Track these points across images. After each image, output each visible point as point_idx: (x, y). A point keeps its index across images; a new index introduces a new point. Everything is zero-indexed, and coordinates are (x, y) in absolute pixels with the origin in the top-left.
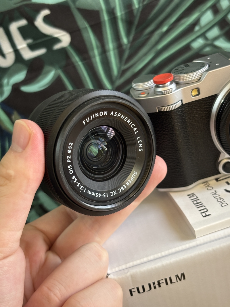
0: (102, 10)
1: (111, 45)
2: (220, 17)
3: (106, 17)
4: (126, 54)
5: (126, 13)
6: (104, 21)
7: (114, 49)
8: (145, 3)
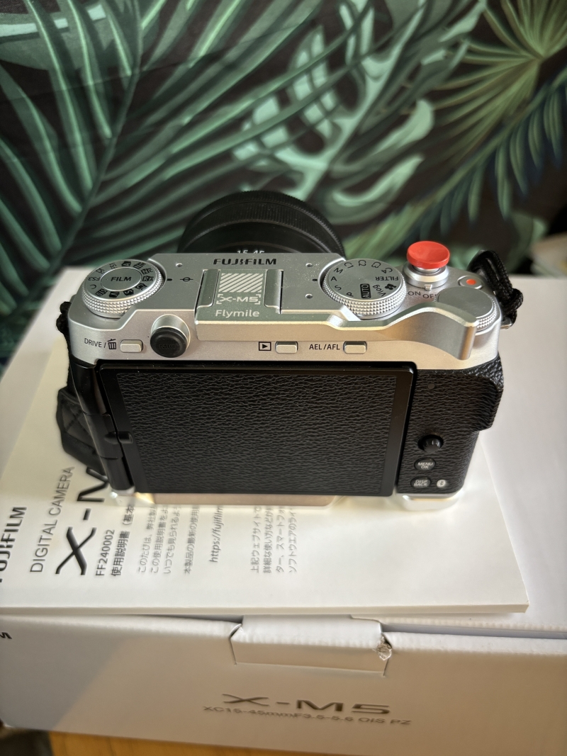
0: (54, 70)
1: (78, 136)
3: (63, 85)
5: (105, 83)
6: (61, 92)
7: (84, 144)
8: (145, 68)
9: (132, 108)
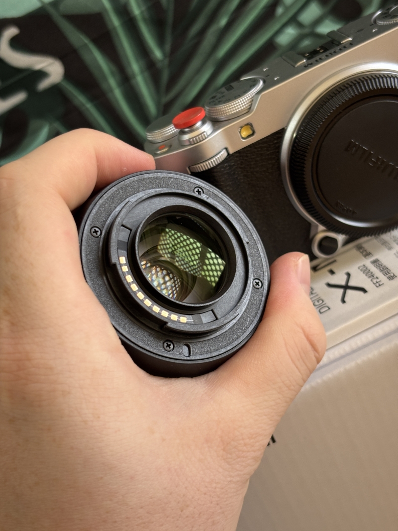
0: (106, 10)
1: (135, 67)
3: (115, 21)
4: (165, 76)
6: (115, 28)
7: (142, 72)
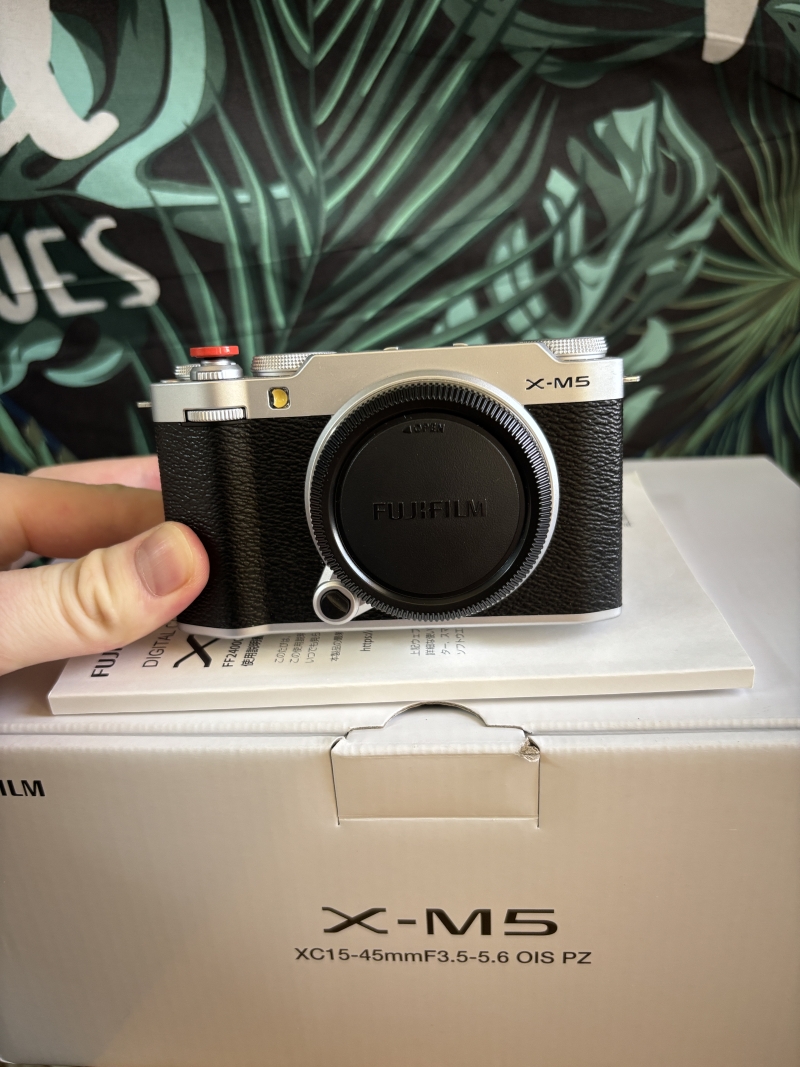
0: (230, 243)
1: (248, 324)
2: (490, 316)
3: (237, 261)
5: (283, 263)
6: (235, 269)
7: (254, 333)
8: (327, 249)
9: (310, 295)
